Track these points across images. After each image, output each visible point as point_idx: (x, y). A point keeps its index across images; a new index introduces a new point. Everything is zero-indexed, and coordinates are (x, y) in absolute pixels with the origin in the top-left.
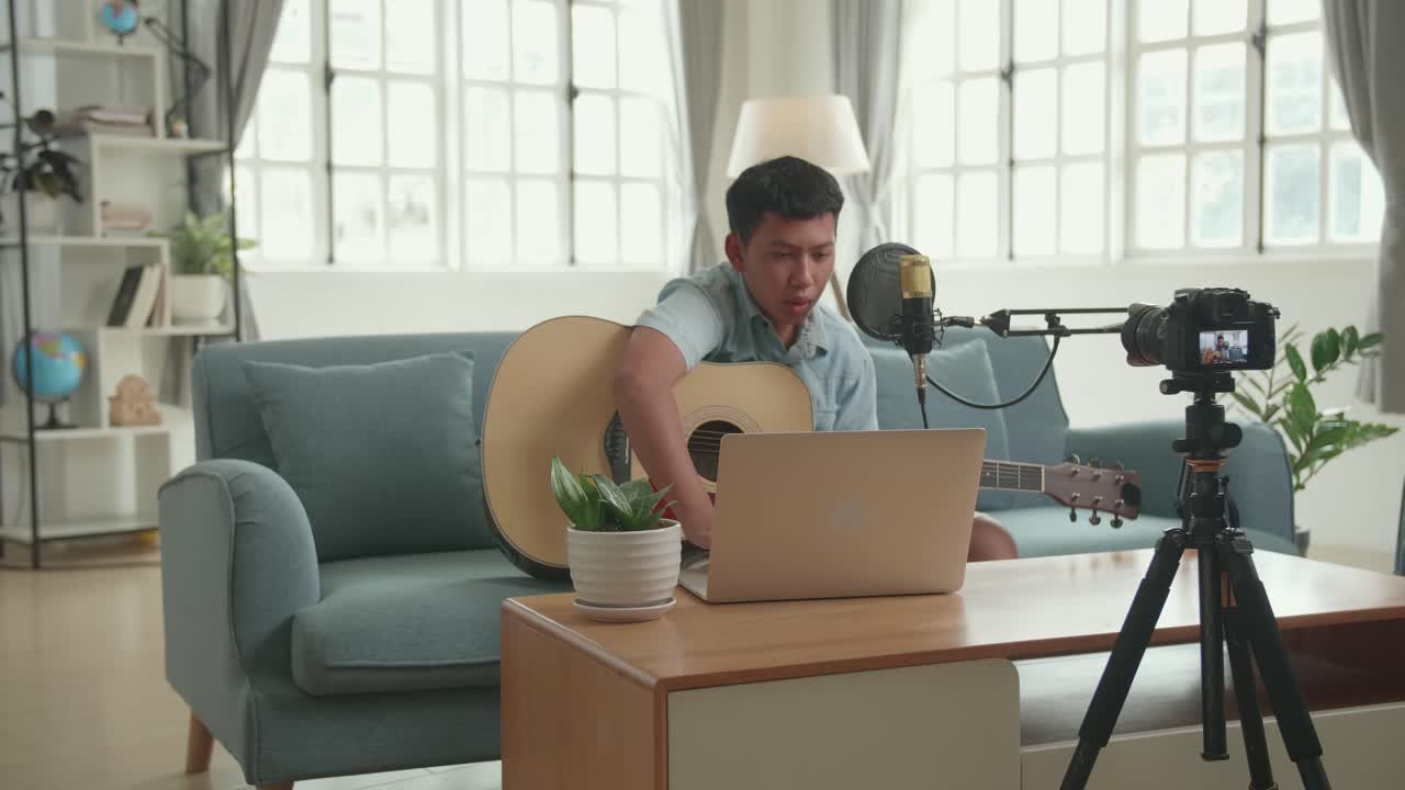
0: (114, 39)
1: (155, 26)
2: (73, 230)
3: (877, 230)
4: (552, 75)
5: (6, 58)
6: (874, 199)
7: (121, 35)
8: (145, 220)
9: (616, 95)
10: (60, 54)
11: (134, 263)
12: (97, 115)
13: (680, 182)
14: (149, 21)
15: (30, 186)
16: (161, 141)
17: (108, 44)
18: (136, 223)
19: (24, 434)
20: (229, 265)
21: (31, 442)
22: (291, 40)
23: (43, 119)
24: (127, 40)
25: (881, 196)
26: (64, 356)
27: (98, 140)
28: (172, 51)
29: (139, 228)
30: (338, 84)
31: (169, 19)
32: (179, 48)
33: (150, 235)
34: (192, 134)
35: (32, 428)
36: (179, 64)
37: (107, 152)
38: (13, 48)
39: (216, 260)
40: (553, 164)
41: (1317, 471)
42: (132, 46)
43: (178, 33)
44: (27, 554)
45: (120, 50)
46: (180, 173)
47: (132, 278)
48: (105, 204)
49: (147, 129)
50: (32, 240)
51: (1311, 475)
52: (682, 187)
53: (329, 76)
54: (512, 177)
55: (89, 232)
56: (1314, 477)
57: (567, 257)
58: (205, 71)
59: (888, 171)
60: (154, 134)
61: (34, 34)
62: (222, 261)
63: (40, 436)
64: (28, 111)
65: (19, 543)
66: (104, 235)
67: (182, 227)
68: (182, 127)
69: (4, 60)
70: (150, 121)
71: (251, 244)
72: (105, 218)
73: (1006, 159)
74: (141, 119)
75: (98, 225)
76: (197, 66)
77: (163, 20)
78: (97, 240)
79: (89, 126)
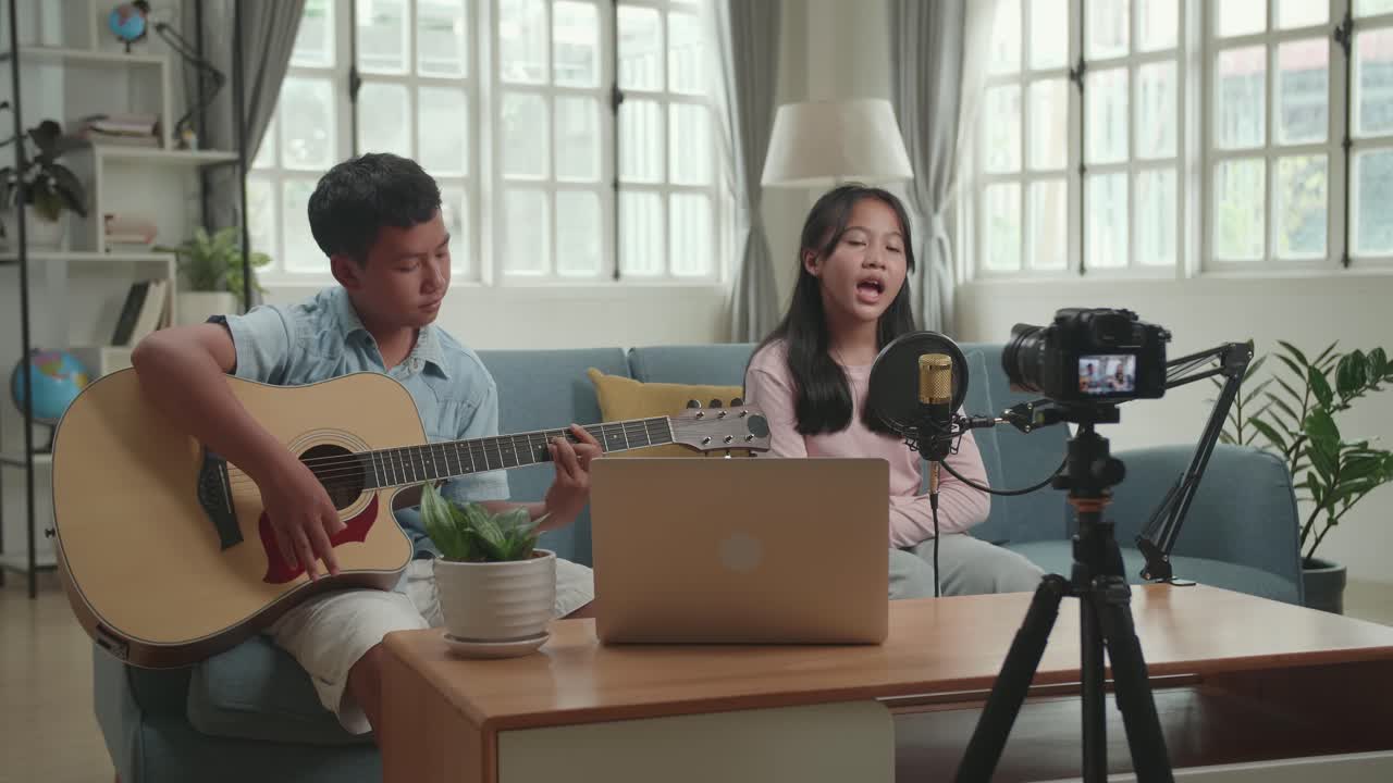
0: (122, 46)
1: (166, 33)
2: (77, 246)
3: (940, 242)
4: (595, 79)
5: (6, 67)
6: (936, 209)
7: (129, 43)
8: (151, 233)
9: (664, 99)
10: (68, 63)
11: (140, 280)
12: (100, 125)
13: (732, 191)
14: (160, 27)
15: (30, 201)
16: (170, 152)
17: (117, 52)
18: (141, 238)
19: (22, 458)
20: (241, 282)
21: (29, 465)
22: (314, 47)
23: (48, 130)
24: (134, 47)
25: (943, 206)
26: (65, 377)
27: (101, 151)
28: (185, 58)
29: (147, 243)
30: (365, 91)
31: (183, 26)
32: (193, 56)
33: (157, 250)
34: (204, 144)
35: (30, 451)
36: (193, 71)
37: (110, 162)
38: (14, 56)
39: (229, 275)
40: (595, 172)
41: (1350, 507)
42: (141, 54)
43: (191, 39)
44: (25, 582)
45: (127, 57)
46: (194, 185)
47: (138, 294)
48: (108, 217)
49: (154, 140)
50: (32, 255)
51: (1346, 509)
52: (735, 196)
53: (354, 82)
54: (552, 187)
55: (93, 248)
56: (1349, 511)
57: (611, 272)
58: (218, 78)
59: (952, 178)
60: (161, 144)
61: (39, 44)
62: (234, 278)
63: (38, 459)
64: (31, 121)
65: (17, 571)
66: (107, 251)
67: (192, 243)
68: (191, 138)
69: (5, 69)
70: (157, 131)
71: (264, 260)
72: (108, 232)
73: (1076, 165)
74: (148, 129)
75: (102, 239)
76: (211, 74)
77: (177, 27)
78: (101, 255)
79: (93, 136)
